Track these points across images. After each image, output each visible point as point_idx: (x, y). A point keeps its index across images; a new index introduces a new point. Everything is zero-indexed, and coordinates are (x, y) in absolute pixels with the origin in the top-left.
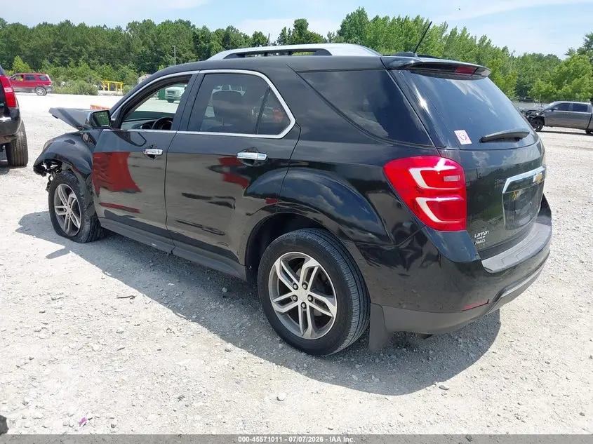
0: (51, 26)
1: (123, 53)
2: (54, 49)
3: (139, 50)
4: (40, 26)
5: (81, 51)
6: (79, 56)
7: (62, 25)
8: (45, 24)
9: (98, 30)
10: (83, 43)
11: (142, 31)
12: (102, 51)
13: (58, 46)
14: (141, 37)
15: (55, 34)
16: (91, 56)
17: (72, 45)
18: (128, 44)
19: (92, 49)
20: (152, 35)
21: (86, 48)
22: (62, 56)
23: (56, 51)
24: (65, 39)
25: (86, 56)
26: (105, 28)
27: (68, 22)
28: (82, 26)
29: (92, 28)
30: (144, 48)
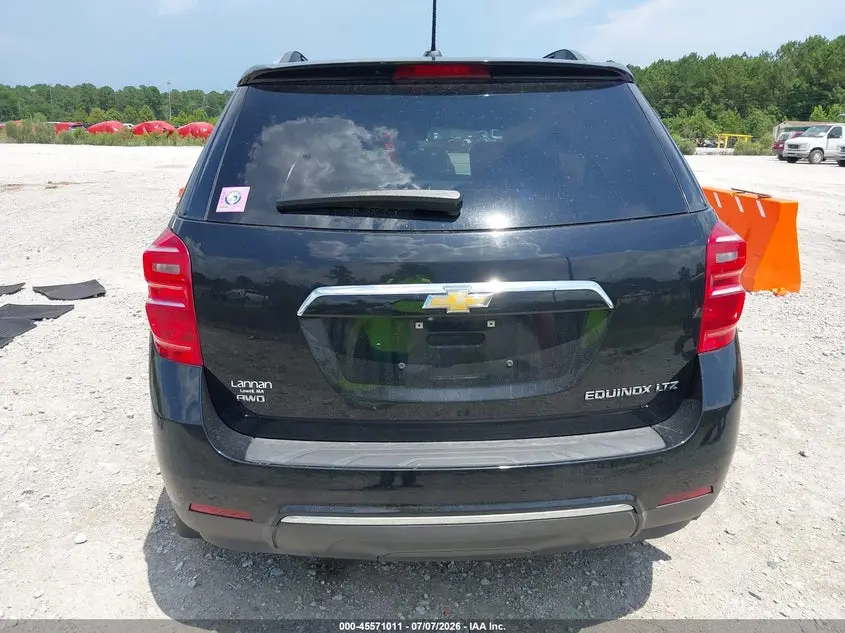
0: (669, 63)
1: (764, 91)
2: (667, 94)
3: (791, 85)
4: (654, 66)
5: (703, 94)
6: (699, 100)
7: (684, 60)
8: (661, 61)
9: (733, 62)
10: (707, 83)
11: (801, 55)
12: (734, 91)
13: (673, 90)
14: (797, 65)
15: (672, 74)
16: (715, 100)
17: (692, 87)
18: (774, 78)
19: (717, 89)
20: (817, 59)
21: (710, 90)
22: (676, 103)
23: (669, 97)
24: (682, 80)
25: (707, 100)
26: (744, 58)
27: (694, 55)
28: (713, 58)
29: (725, 59)
30: (797, 81)
